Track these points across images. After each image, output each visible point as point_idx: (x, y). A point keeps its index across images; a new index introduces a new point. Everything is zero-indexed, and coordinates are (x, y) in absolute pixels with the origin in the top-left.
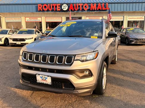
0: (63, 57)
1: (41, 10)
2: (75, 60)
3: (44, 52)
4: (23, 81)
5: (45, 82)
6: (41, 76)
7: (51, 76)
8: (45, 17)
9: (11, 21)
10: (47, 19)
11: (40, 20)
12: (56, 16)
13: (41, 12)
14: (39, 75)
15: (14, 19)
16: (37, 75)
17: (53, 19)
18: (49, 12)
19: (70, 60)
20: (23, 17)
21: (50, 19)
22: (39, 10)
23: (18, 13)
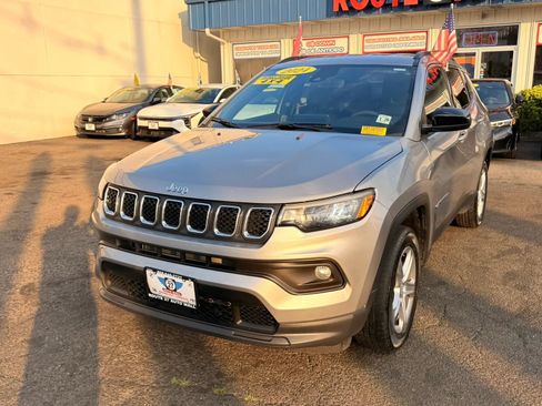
0: (237, 210)
1: (345, 8)
2: (279, 222)
3: (171, 189)
4: (109, 290)
5: (174, 298)
6: (163, 276)
7: (193, 280)
8: (361, 36)
9: (250, 57)
10: (368, 41)
11: (342, 48)
12: (406, 27)
13: (345, 18)
14: (155, 270)
15: (260, 48)
16: (148, 272)
17: (394, 39)
18: (374, 16)
19: (261, 222)
20: (287, 41)
21: (379, 40)
22: (336, 9)
23: (273, 28)
